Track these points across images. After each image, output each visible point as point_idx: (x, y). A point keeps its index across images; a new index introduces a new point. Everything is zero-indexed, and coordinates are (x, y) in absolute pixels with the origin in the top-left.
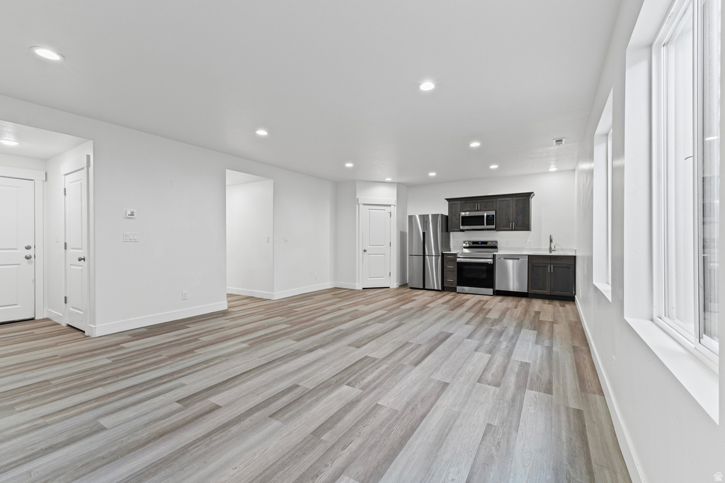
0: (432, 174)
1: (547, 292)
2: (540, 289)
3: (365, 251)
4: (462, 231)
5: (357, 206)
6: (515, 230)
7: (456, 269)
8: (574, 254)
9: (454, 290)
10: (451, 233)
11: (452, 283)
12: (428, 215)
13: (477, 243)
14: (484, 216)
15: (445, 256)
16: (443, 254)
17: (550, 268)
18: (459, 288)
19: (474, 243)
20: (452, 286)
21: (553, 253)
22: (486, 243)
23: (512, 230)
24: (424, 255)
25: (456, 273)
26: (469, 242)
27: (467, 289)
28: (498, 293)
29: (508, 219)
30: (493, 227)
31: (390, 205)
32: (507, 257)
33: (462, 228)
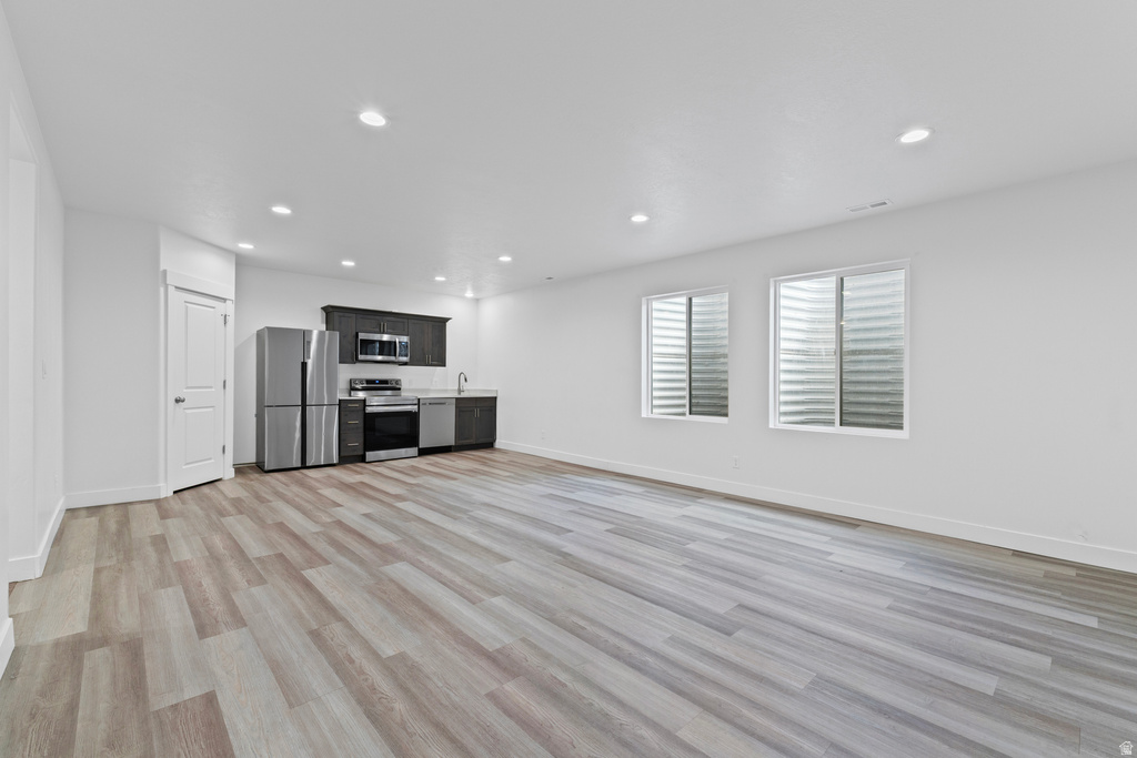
0: (348, 263)
1: (472, 441)
2: (467, 440)
3: (177, 401)
5: (162, 290)
7: (361, 425)
8: (494, 395)
9: (362, 459)
11: (356, 448)
12: (310, 332)
13: (373, 382)
14: (396, 342)
15: (342, 404)
16: (340, 401)
17: (477, 413)
18: (370, 455)
19: (368, 382)
20: (358, 453)
21: (463, 395)
22: (385, 382)
24: (304, 405)
25: (361, 430)
26: (360, 380)
27: (382, 454)
28: (424, 452)
29: (423, 350)
31: (225, 300)
32: (433, 401)
33: (361, 357)
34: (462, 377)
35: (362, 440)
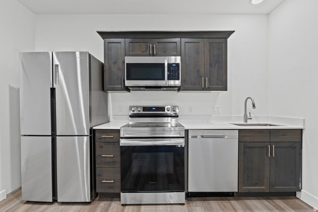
1: (263, 188)
2: (256, 185)
4: (127, 89)
6: (209, 89)
10: (110, 95)
11: (110, 186)
13: (150, 109)
14: (164, 64)
15: (97, 135)
16: (93, 132)
17: (272, 151)
19: (145, 109)
20: (112, 191)
23: (203, 89)
24: (54, 136)
25: (118, 165)
26: (137, 107)
29: (198, 71)
30: (178, 83)
32: (206, 134)
33: (128, 83)
34: (249, 102)
35: (118, 177)
